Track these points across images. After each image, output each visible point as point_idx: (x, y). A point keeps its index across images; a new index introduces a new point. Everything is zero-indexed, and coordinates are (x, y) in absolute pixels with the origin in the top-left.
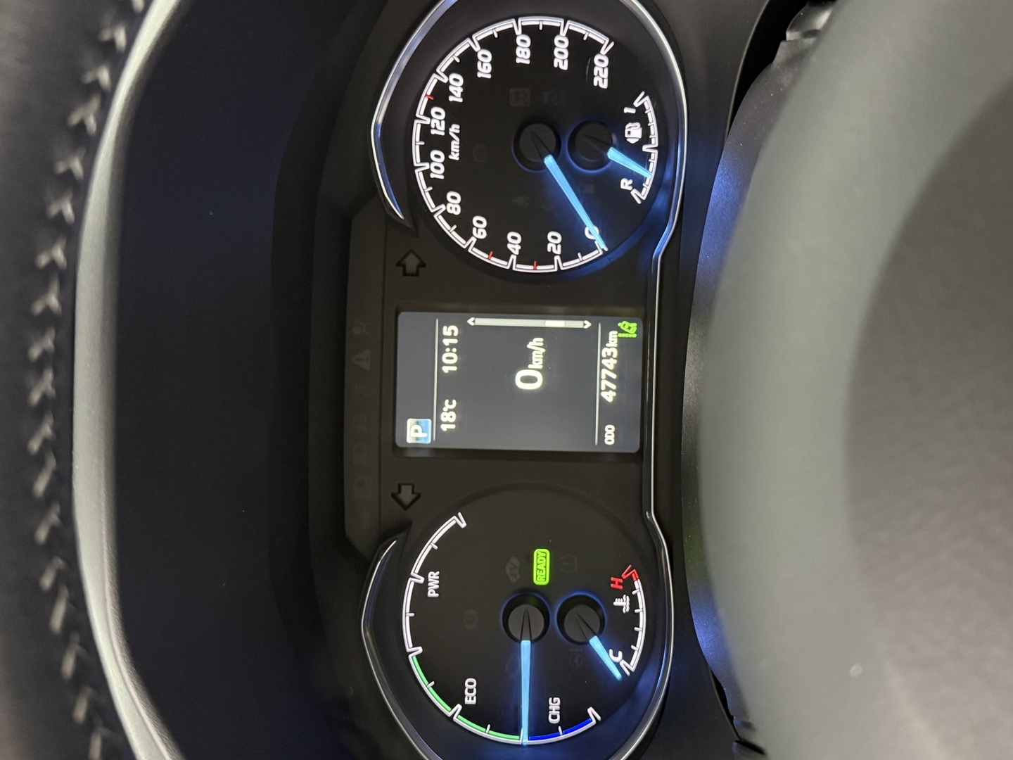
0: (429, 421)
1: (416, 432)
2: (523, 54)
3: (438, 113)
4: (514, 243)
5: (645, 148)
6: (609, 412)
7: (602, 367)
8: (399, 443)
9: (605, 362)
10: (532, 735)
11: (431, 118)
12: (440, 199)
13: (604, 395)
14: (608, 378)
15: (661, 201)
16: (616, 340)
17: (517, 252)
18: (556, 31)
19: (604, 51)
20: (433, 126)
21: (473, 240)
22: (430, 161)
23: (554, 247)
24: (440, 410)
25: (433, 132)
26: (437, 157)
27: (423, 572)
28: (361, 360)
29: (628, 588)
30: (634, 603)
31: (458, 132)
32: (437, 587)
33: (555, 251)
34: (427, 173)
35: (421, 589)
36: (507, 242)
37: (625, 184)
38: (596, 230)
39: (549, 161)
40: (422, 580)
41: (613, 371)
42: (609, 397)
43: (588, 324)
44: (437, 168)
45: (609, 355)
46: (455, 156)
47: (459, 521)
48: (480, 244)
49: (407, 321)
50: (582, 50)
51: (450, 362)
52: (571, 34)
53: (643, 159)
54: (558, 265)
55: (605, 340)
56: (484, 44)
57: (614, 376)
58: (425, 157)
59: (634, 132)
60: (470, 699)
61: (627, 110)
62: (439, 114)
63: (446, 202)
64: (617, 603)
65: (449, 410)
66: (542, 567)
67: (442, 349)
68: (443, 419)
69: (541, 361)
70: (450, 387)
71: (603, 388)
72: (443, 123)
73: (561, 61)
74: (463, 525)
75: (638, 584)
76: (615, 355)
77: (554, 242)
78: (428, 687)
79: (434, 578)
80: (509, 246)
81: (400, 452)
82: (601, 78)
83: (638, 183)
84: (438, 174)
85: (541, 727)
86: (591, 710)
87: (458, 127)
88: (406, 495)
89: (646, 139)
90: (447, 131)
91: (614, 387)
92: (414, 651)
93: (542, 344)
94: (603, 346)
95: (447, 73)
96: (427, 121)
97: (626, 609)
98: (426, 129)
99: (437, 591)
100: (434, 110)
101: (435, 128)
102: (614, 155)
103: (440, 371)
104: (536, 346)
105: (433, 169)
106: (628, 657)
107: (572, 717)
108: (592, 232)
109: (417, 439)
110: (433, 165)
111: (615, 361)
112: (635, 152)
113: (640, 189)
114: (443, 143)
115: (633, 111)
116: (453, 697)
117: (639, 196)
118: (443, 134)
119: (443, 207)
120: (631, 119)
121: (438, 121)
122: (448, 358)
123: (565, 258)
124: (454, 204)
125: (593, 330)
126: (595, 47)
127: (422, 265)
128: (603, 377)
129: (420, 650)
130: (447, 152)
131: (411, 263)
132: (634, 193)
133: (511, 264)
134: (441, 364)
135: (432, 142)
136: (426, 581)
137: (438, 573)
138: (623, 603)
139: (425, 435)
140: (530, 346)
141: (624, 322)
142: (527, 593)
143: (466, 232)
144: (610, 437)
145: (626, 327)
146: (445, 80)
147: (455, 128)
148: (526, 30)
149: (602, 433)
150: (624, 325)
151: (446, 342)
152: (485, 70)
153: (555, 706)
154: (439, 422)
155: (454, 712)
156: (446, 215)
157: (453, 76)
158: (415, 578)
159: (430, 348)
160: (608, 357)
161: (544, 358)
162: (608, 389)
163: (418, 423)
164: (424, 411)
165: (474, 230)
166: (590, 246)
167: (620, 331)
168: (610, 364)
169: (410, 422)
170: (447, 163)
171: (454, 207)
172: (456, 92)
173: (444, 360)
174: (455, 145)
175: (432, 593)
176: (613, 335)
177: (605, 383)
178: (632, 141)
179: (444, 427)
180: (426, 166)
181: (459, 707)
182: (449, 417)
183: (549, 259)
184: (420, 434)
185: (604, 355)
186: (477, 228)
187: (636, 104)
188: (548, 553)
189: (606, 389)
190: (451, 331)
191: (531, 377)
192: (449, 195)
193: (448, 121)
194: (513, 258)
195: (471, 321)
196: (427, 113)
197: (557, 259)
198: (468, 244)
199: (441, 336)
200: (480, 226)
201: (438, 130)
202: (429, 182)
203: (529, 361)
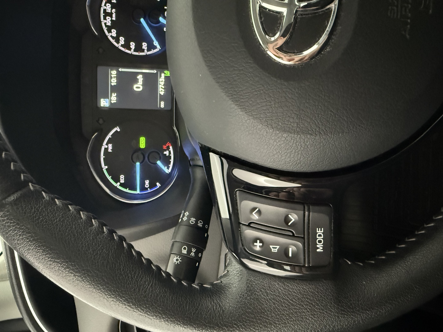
0: (108, 100)
1: (104, 103)
3: (108, 5)
4: (133, 45)
6: (162, 98)
7: (160, 84)
8: (98, 106)
9: (160, 83)
10: (141, 190)
11: (106, 7)
12: (109, 31)
13: (161, 93)
14: (162, 88)
16: (164, 77)
17: (133, 48)
20: (107, 9)
21: (120, 44)
22: (106, 20)
23: (145, 47)
24: (111, 96)
25: (107, 11)
26: (108, 18)
27: (107, 144)
28: (86, 80)
29: (168, 148)
30: (170, 153)
31: (115, 11)
32: (111, 149)
33: (145, 49)
34: (105, 24)
35: (106, 149)
36: (130, 45)
37: (165, 29)
38: (157, 43)
39: (142, 20)
40: (106, 147)
41: (163, 85)
42: (162, 93)
43: (155, 71)
44: (108, 22)
45: (162, 81)
46: (114, 19)
47: (117, 129)
48: (122, 46)
49: (100, 69)
51: (114, 82)
54: (146, 53)
55: (161, 76)
58: (105, 19)
60: (122, 181)
61: (165, 8)
63: (111, 32)
64: (165, 153)
65: (114, 97)
66: (142, 143)
67: (111, 77)
68: (112, 99)
69: (142, 82)
70: (114, 89)
71: (160, 91)
72: (110, 8)
74: (119, 130)
75: (171, 147)
76: (164, 81)
77: (145, 45)
78: (109, 178)
79: (110, 146)
80: (131, 47)
81: (99, 108)
84: (109, 24)
85: (143, 188)
86: (158, 184)
87: (115, 10)
88: (101, 122)
90: (111, 11)
91: (163, 90)
92: (105, 168)
93: (142, 77)
94: (160, 78)
96: (105, 8)
97: (168, 155)
98: (105, 10)
99: (111, 150)
100: (107, 4)
101: (108, 10)
102: (161, 19)
103: (111, 85)
104: (140, 77)
105: (107, 22)
106: (168, 168)
107: (152, 185)
108: (156, 43)
109: (104, 105)
110: (107, 21)
111: (164, 83)
116: (117, 180)
118: (110, 12)
119: (110, 34)
120: (166, 10)
121: (108, 8)
122: (113, 81)
123: (148, 50)
124: (114, 33)
125: (157, 73)
127: (104, 51)
128: (160, 87)
129: (107, 167)
130: (112, 17)
131: (101, 51)
133: (132, 52)
134: (111, 82)
135: (106, 14)
136: (108, 147)
137: (111, 144)
138: (167, 153)
139: (107, 104)
140: (138, 77)
141: (166, 71)
142: (138, 150)
143: (118, 42)
144: (162, 105)
145: (167, 73)
147: (114, 10)
149: (160, 104)
150: (166, 72)
151: (112, 76)
153: (147, 182)
154: (111, 100)
155: (117, 185)
156: (111, 36)
158: (104, 146)
159: (107, 77)
160: (161, 81)
161: (142, 81)
162: (162, 91)
163: (104, 100)
164: (106, 96)
165: (120, 41)
166: (155, 47)
167: (165, 74)
168: (163, 83)
169: (102, 100)
170: (112, 20)
171: (114, 34)
173: (112, 81)
174: (114, 15)
175: (110, 150)
176: (163, 75)
177: (161, 89)
179: (112, 102)
180: (105, 21)
181: (119, 184)
182: (114, 98)
183: (143, 51)
184: (105, 104)
185: (160, 81)
186: (121, 41)
188: (144, 138)
189: (161, 91)
190: (114, 73)
191: (138, 87)
192: (113, 30)
193: (112, 8)
194: (132, 50)
195: (120, 70)
196: (105, 5)
197: (146, 51)
198: (119, 46)
199: (111, 74)
200: (122, 40)
201: (109, 10)
202: (106, 26)
203: (138, 82)
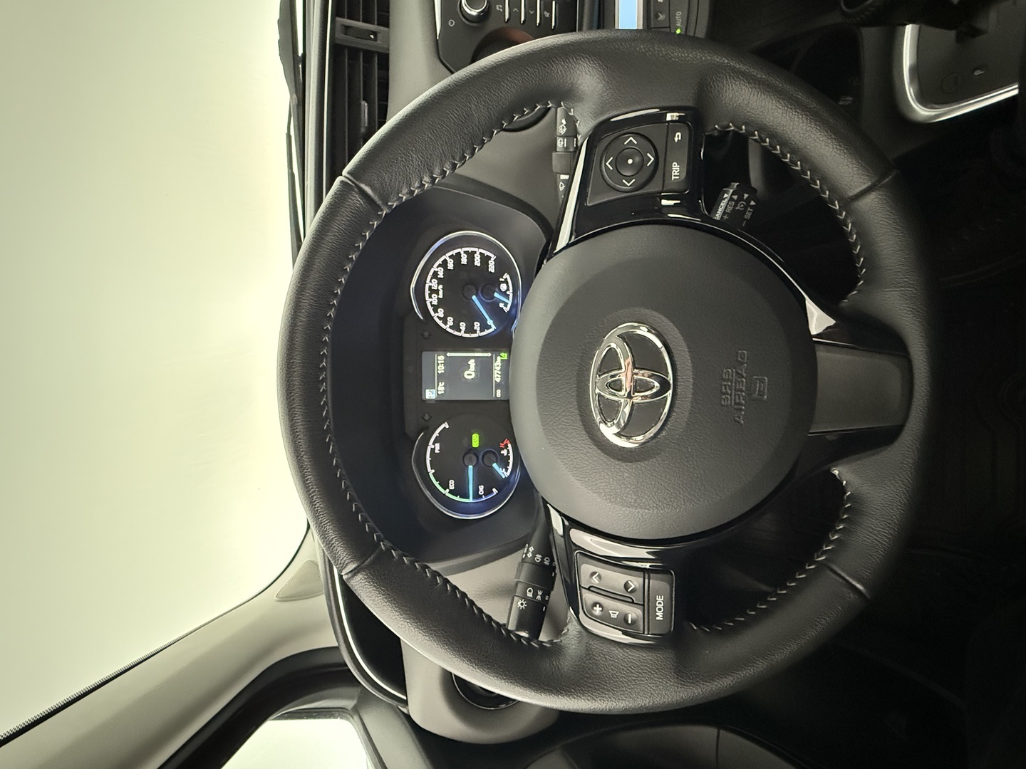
0: (434, 390)
1: (430, 395)
2: (464, 261)
4: (463, 326)
5: (508, 293)
6: (498, 385)
7: (495, 369)
8: (423, 397)
10: (474, 498)
11: (432, 283)
12: (436, 311)
14: (498, 374)
15: (513, 312)
16: (500, 360)
17: (464, 330)
18: (475, 252)
19: (492, 259)
20: (433, 286)
21: (448, 326)
22: (432, 298)
24: (438, 386)
25: (433, 288)
26: (434, 296)
27: (434, 444)
28: (409, 369)
29: (506, 446)
30: (508, 452)
32: (439, 449)
33: (477, 329)
34: (431, 302)
35: (433, 450)
36: (460, 326)
37: (501, 305)
39: (474, 297)
40: (433, 447)
41: (499, 371)
42: (498, 380)
43: (489, 355)
44: (434, 301)
45: (497, 365)
46: (441, 296)
47: (446, 425)
48: (450, 327)
49: (425, 355)
50: (485, 259)
51: (441, 369)
52: (481, 253)
53: (507, 296)
54: (479, 334)
55: (496, 360)
56: (450, 257)
57: (500, 373)
58: (430, 297)
59: (503, 287)
60: (452, 487)
61: (501, 280)
62: (435, 281)
64: (502, 452)
65: (441, 386)
66: (475, 441)
67: (438, 364)
68: (439, 389)
70: (441, 377)
72: (436, 285)
73: (477, 263)
74: (447, 427)
75: (509, 445)
76: (500, 365)
77: (477, 326)
78: (436, 484)
79: (437, 446)
80: (461, 328)
81: (425, 401)
82: (492, 269)
83: (506, 305)
84: (435, 303)
85: (477, 496)
86: (494, 490)
88: (427, 417)
89: (508, 290)
90: (438, 287)
91: (500, 376)
92: (431, 471)
93: (474, 362)
94: (495, 362)
95: (437, 267)
96: (430, 284)
97: (505, 454)
98: (430, 287)
100: (433, 280)
102: (496, 295)
103: (438, 373)
104: (472, 363)
106: (507, 470)
107: (487, 492)
108: (490, 322)
109: (430, 397)
112: (505, 294)
113: (506, 307)
114: (437, 292)
115: (503, 280)
116: (446, 486)
117: (507, 309)
118: (436, 289)
119: (437, 314)
120: (503, 282)
121: (434, 284)
123: (481, 331)
124: (441, 312)
125: (492, 357)
126: (489, 258)
127: (430, 335)
128: (496, 373)
129: (433, 471)
130: (438, 294)
131: (426, 334)
132: (504, 308)
133: (462, 334)
134: (438, 370)
135: (432, 291)
136: (435, 447)
137: (439, 444)
138: (504, 452)
139: (433, 395)
140: (469, 363)
142: (471, 450)
143: (445, 323)
144: (499, 395)
145: (504, 355)
146: (436, 270)
147: (441, 287)
148: (465, 252)
149: (496, 392)
150: (502, 354)
151: (439, 362)
152: (451, 266)
153: (481, 488)
154: (438, 391)
155: (446, 492)
156: (438, 317)
157: (440, 268)
158: (431, 446)
159: (433, 364)
161: (475, 367)
163: (430, 391)
164: (432, 386)
165: (448, 322)
166: (490, 327)
167: (501, 357)
168: (499, 368)
169: (427, 391)
170: (438, 298)
172: (441, 275)
173: (439, 368)
174: (441, 293)
175: (437, 451)
176: (499, 358)
177: (496, 375)
178: (503, 290)
179: (440, 393)
180: (431, 300)
181: (448, 490)
182: (441, 388)
183: (475, 332)
184: (431, 395)
187: (504, 277)
188: (478, 435)
189: (497, 378)
190: (441, 358)
191: (470, 374)
192: (439, 310)
193: (438, 284)
194: (462, 332)
195: (448, 354)
196: (431, 281)
197: (478, 332)
198: (446, 327)
199: (438, 360)
200: (450, 321)
201: (435, 287)
202: (432, 305)
203: (469, 368)
